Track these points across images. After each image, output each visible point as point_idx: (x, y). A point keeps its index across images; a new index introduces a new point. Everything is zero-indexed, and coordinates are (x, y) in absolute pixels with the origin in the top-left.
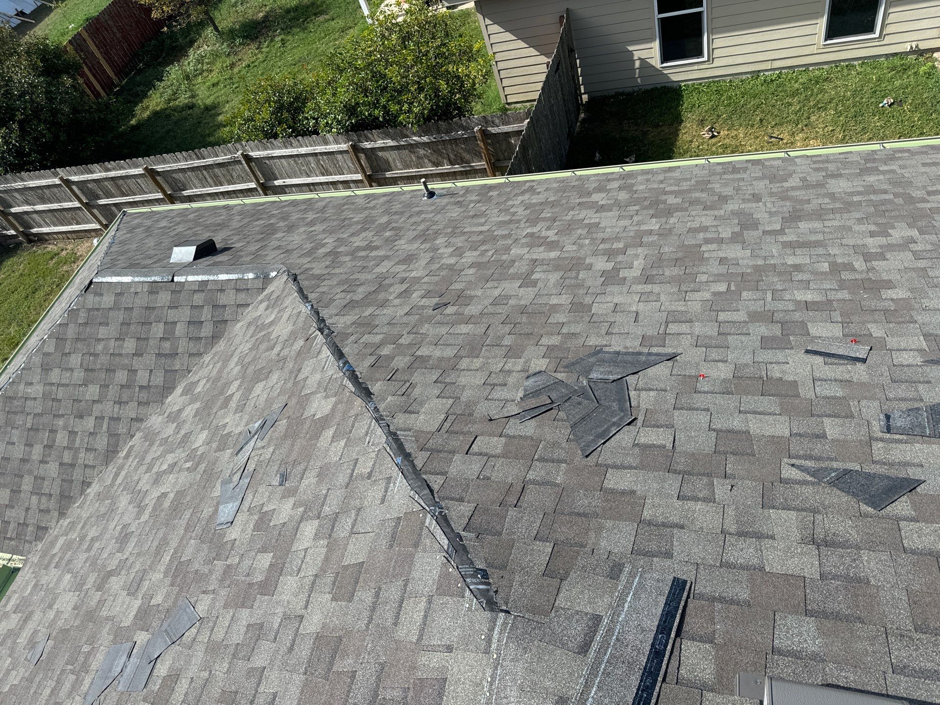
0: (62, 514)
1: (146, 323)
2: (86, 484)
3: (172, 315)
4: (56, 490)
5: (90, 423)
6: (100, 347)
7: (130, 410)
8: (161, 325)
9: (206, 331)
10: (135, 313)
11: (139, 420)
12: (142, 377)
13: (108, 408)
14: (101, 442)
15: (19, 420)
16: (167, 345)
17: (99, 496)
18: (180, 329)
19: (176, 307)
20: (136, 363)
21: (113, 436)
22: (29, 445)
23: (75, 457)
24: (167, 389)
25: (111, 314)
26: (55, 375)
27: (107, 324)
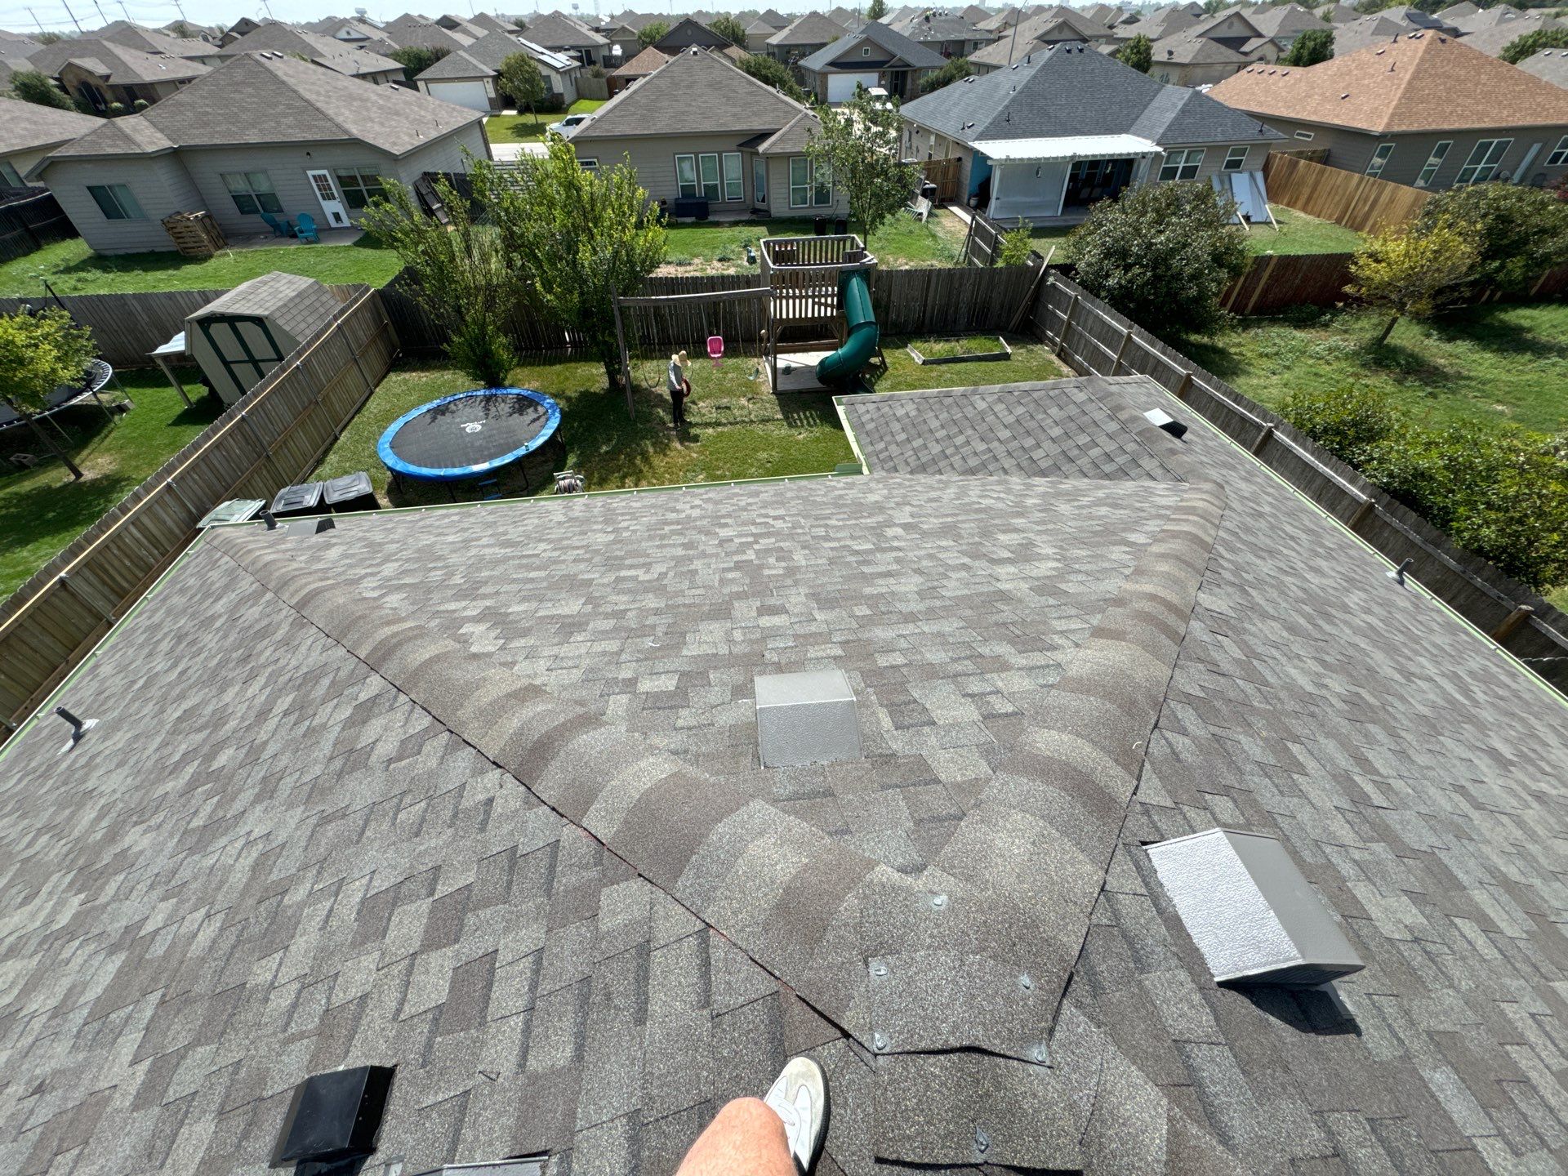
0: (912, 472)
1: (1082, 429)
2: (940, 472)
3: (1102, 440)
4: (924, 460)
5: (982, 447)
6: (1040, 416)
7: (1008, 463)
8: (1088, 439)
9: (1108, 468)
10: (1086, 418)
11: (1006, 472)
12: (1038, 454)
13: (1000, 450)
14: (973, 462)
15: (955, 410)
16: (1076, 452)
17: (940, 481)
18: (1095, 452)
19: (1111, 439)
20: (1047, 445)
21: (984, 465)
22: (943, 427)
23: (953, 455)
24: (1043, 473)
25: (1072, 406)
26: (1000, 407)
27: (1061, 409)
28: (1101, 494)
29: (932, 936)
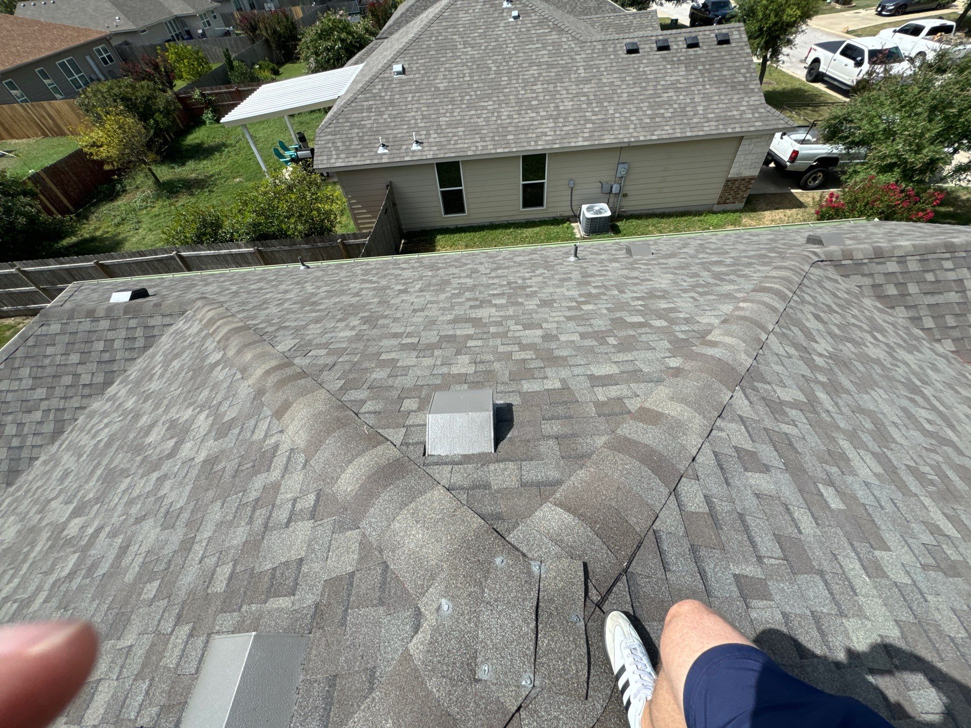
0: (10, 484)
1: (88, 342)
2: (33, 459)
3: (110, 335)
4: (4, 469)
5: (38, 415)
6: (47, 361)
7: (75, 402)
8: (102, 343)
9: (140, 343)
10: (79, 335)
11: (82, 408)
12: (85, 379)
13: (55, 403)
14: (48, 428)
16: (106, 355)
17: (45, 463)
18: (117, 344)
19: (115, 330)
20: (80, 369)
21: (59, 421)
23: (23, 442)
24: (108, 383)
25: (58, 338)
27: (54, 345)
28: (159, 358)
29: (469, 621)
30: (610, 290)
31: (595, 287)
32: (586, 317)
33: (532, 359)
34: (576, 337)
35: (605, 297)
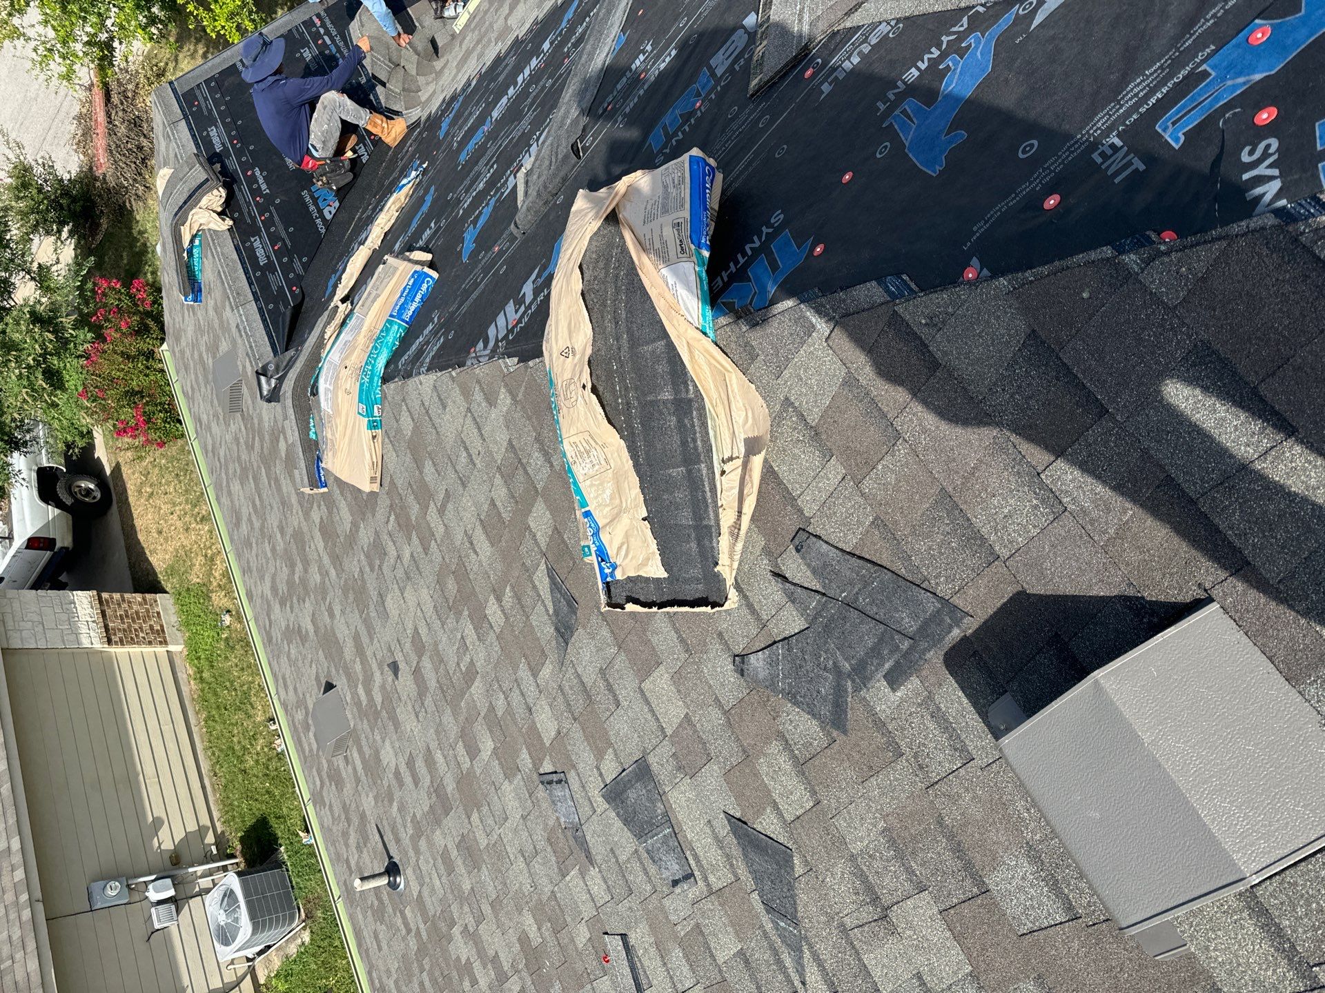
30: (472, 706)
31: (473, 752)
32: (579, 704)
33: (787, 746)
34: (660, 682)
35: (500, 704)
